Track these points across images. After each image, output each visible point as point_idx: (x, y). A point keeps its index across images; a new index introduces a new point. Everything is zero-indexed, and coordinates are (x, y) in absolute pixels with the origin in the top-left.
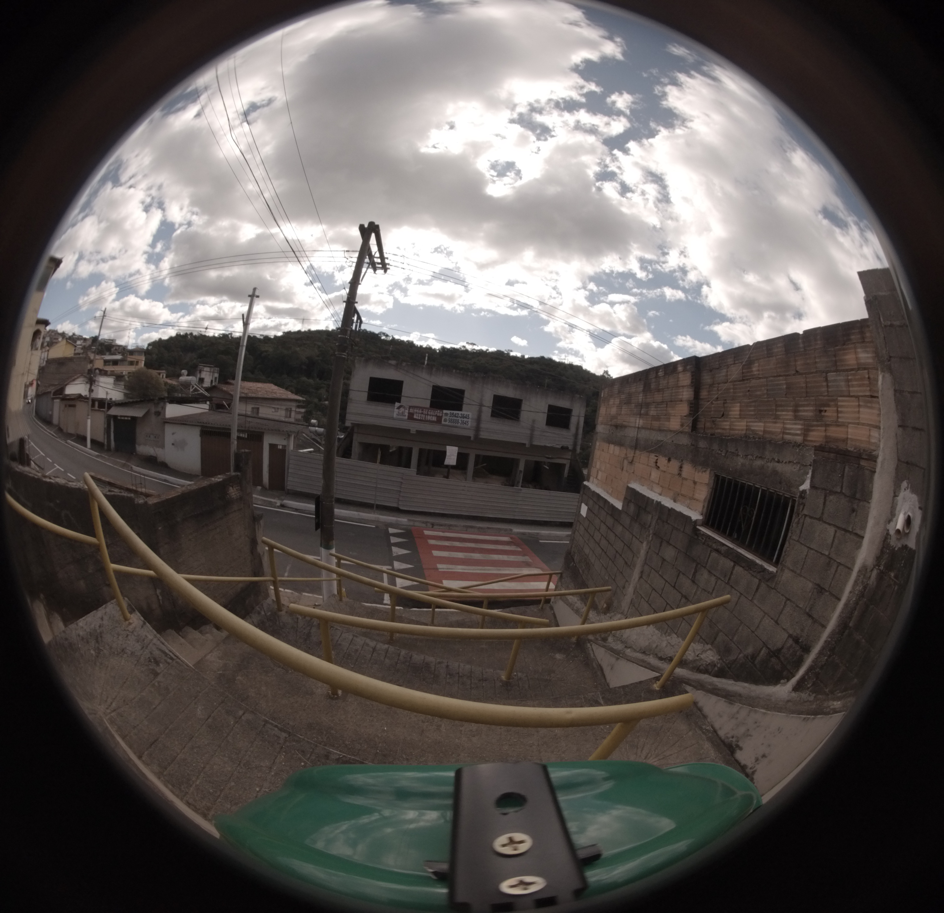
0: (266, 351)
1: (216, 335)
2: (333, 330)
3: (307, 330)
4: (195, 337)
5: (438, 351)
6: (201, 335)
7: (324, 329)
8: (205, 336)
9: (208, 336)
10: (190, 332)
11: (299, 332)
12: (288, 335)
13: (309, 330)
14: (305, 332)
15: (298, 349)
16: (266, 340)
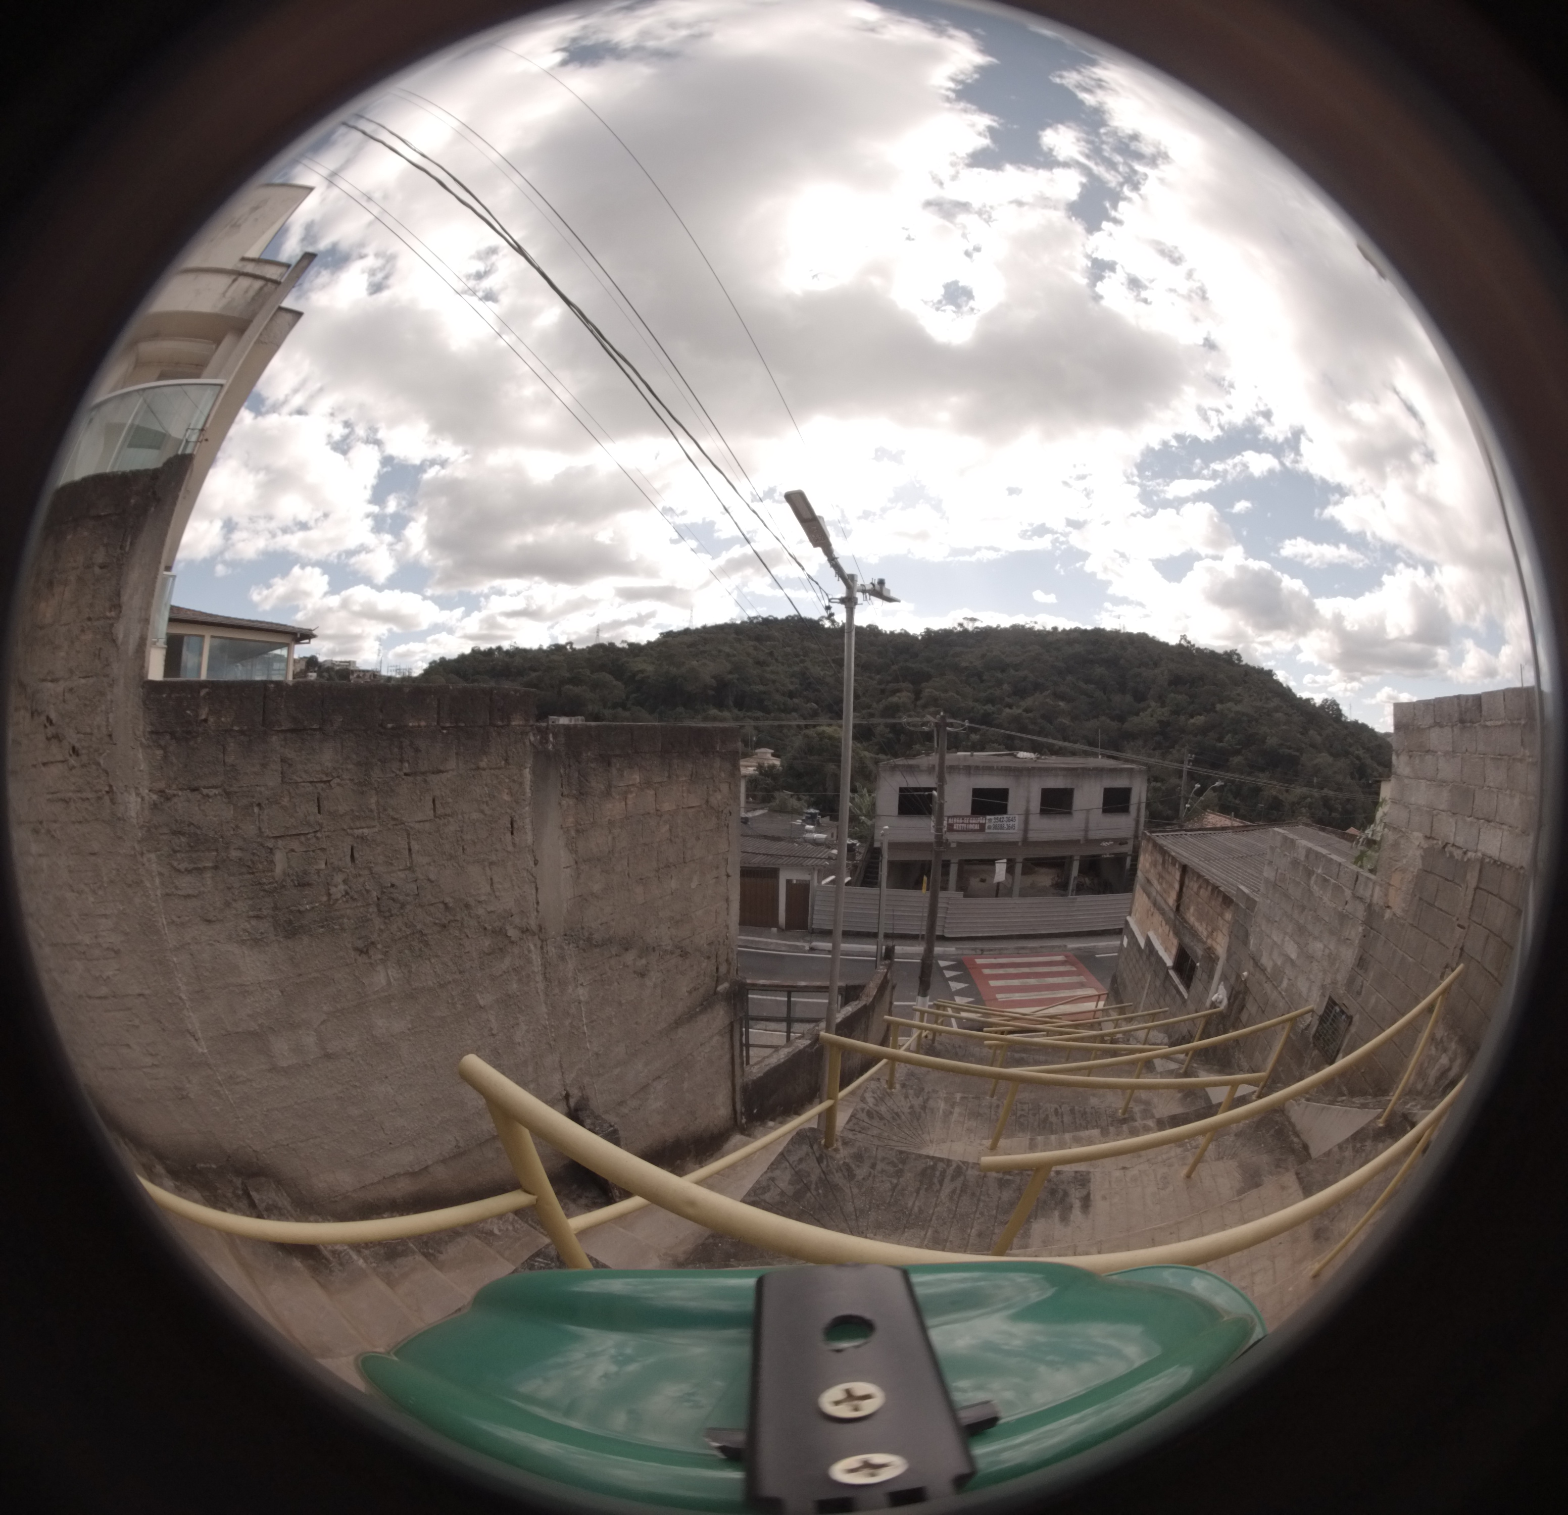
1: (544, 647)
3: (696, 625)
5: (920, 638)
7: (728, 622)
9: (527, 651)
10: (498, 646)
11: (683, 630)
12: (668, 637)
13: (704, 627)
14: (694, 629)
16: (635, 649)
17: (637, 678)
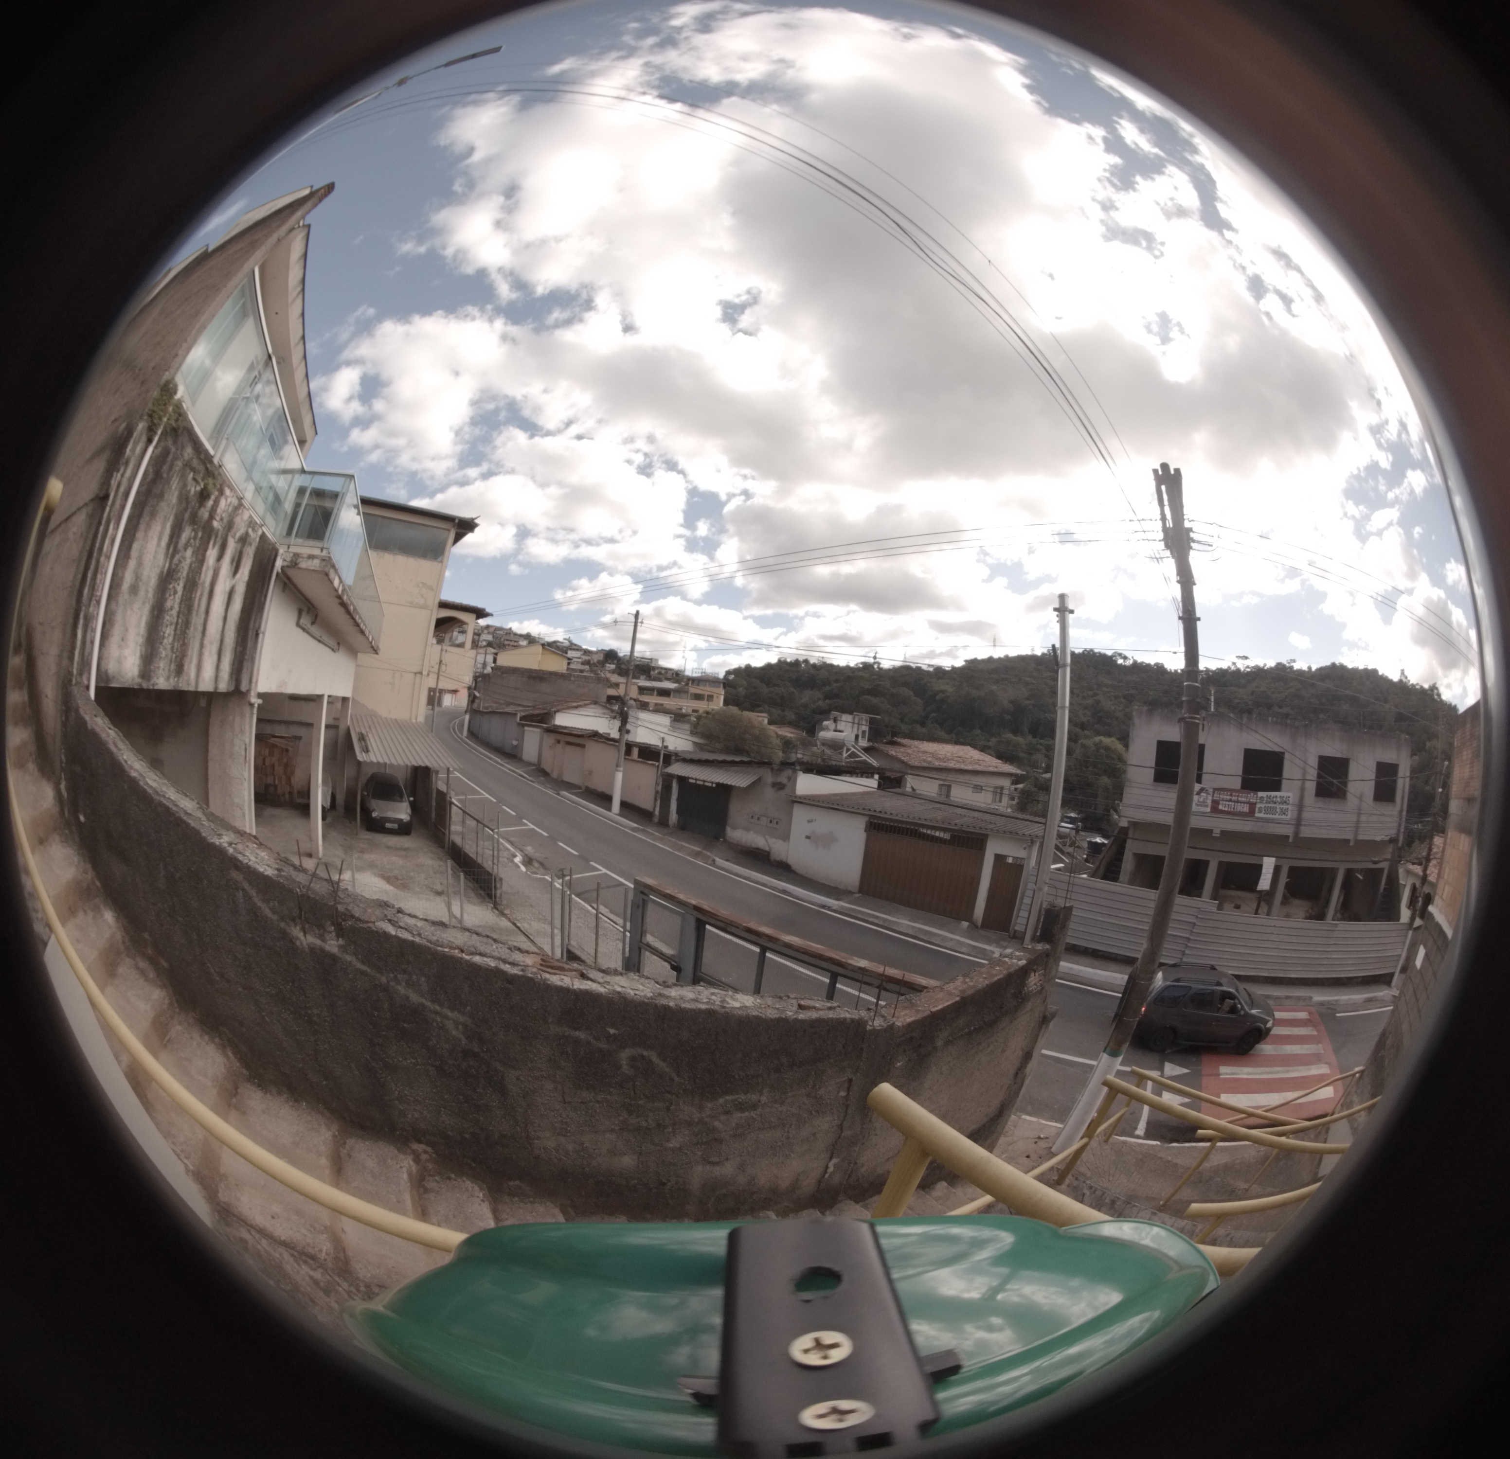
0: (943, 692)
1: (852, 665)
2: (1043, 654)
3: (1002, 656)
4: (814, 666)
6: (825, 663)
7: (1029, 653)
8: (832, 666)
9: (838, 666)
10: (804, 658)
11: (990, 660)
12: (972, 664)
13: (1007, 657)
14: (1000, 659)
15: (994, 687)
16: (939, 672)
17: (938, 698)
